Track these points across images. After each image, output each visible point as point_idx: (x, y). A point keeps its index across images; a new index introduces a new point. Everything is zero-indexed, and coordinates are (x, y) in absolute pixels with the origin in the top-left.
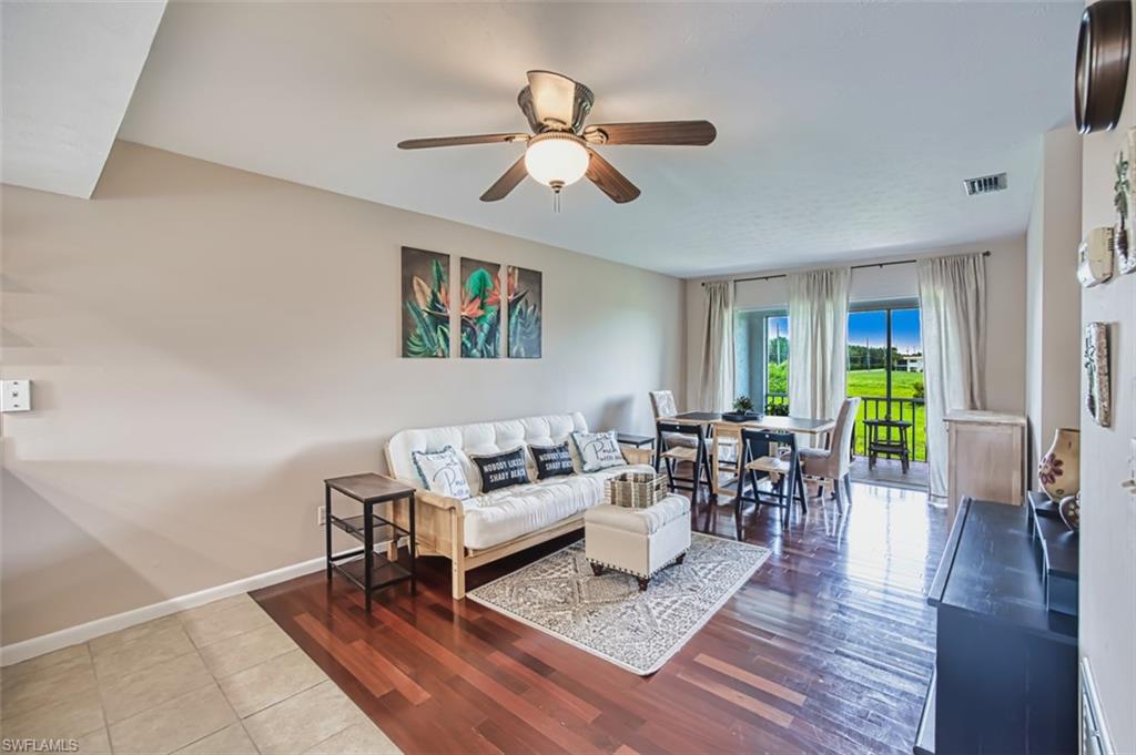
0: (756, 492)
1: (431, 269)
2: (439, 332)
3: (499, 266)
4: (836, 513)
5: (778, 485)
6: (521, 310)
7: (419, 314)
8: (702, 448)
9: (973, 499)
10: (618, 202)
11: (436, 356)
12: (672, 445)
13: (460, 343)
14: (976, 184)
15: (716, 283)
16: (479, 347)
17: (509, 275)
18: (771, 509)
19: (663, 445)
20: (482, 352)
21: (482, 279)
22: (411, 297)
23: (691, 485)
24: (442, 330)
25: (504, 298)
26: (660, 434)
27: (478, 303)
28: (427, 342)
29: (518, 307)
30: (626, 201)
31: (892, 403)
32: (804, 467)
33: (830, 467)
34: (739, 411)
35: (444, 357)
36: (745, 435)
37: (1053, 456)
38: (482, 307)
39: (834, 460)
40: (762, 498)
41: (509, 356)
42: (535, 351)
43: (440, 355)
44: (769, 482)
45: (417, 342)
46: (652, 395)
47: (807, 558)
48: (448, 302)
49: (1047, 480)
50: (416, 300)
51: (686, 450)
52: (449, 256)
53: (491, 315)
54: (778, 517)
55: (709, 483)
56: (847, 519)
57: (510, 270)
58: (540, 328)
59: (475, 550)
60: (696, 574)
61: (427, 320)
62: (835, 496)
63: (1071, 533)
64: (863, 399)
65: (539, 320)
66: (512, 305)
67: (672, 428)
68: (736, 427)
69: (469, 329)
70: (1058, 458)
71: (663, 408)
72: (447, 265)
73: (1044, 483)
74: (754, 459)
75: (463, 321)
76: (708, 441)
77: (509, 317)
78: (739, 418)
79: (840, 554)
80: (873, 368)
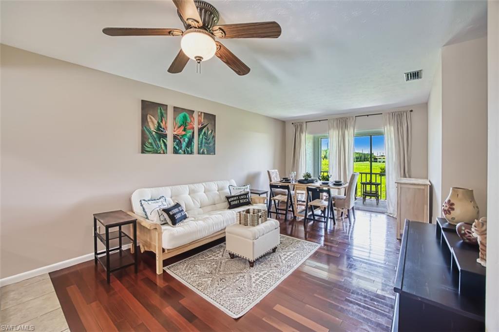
0: (313, 215)
1: (157, 111)
2: (161, 142)
3: (194, 111)
4: (348, 224)
5: (323, 212)
6: (205, 133)
7: (150, 133)
8: (290, 196)
9: (410, 220)
10: (239, 75)
11: (160, 153)
12: (277, 194)
13: (173, 147)
14: (409, 75)
15: (298, 123)
16: (183, 149)
17: (199, 116)
18: (320, 223)
19: (273, 194)
20: (184, 151)
21: (185, 117)
22: (146, 123)
23: (285, 212)
24: (163, 141)
25: (196, 127)
26: (271, 189)
27: (182, 128)
28: (155, 146)
29: (204, 131)
30: (243, 75)
31: (372, 175)
32: (334, 204)
33: (346, 204)
34: (305, 179)
35: (164, 153)
36: (308, 189)
37: (449, 201)
38: (185, 130)
39: (347, 201)
40: (316, 218)
41: (198, 153)
42: (211, 151)
43: (162, 152)
44: (320, 210)
45: (149, 146)
46: (268, 172)
47: (335, 247)
48: (166, 127)
49: (447, 213)
50: (149, 126)
51: (283, 196)
52: (167, 106)
53: (189, 134)
54: (323, 227)
55: (293, 211)
56: (353, 227)
57: (200, 113)
58: (215, 141)
59: (168, 250)
60: (280, 258)
61: (155, 136)
62: (348, 216)
63: (462, 241)
64: (360, 173)
65: (214, 137)
66: (200, 130)
67: (276, 187)
68: (305, 186)
69: (177, 140)
70: (452, 202)
71: (274, 178)
72: (166, 109)
73: (445, 214)
74: (313, 200)
75: (174, 136)
76: (292, 192)
77: (199, 135)
78: (306, 182)
79: (349, 245)
80: (365, 161)
